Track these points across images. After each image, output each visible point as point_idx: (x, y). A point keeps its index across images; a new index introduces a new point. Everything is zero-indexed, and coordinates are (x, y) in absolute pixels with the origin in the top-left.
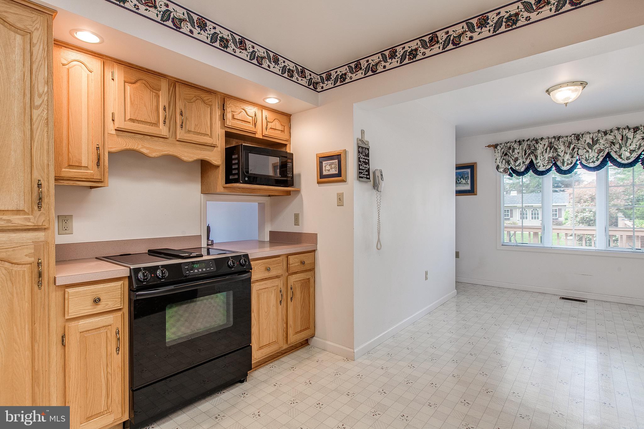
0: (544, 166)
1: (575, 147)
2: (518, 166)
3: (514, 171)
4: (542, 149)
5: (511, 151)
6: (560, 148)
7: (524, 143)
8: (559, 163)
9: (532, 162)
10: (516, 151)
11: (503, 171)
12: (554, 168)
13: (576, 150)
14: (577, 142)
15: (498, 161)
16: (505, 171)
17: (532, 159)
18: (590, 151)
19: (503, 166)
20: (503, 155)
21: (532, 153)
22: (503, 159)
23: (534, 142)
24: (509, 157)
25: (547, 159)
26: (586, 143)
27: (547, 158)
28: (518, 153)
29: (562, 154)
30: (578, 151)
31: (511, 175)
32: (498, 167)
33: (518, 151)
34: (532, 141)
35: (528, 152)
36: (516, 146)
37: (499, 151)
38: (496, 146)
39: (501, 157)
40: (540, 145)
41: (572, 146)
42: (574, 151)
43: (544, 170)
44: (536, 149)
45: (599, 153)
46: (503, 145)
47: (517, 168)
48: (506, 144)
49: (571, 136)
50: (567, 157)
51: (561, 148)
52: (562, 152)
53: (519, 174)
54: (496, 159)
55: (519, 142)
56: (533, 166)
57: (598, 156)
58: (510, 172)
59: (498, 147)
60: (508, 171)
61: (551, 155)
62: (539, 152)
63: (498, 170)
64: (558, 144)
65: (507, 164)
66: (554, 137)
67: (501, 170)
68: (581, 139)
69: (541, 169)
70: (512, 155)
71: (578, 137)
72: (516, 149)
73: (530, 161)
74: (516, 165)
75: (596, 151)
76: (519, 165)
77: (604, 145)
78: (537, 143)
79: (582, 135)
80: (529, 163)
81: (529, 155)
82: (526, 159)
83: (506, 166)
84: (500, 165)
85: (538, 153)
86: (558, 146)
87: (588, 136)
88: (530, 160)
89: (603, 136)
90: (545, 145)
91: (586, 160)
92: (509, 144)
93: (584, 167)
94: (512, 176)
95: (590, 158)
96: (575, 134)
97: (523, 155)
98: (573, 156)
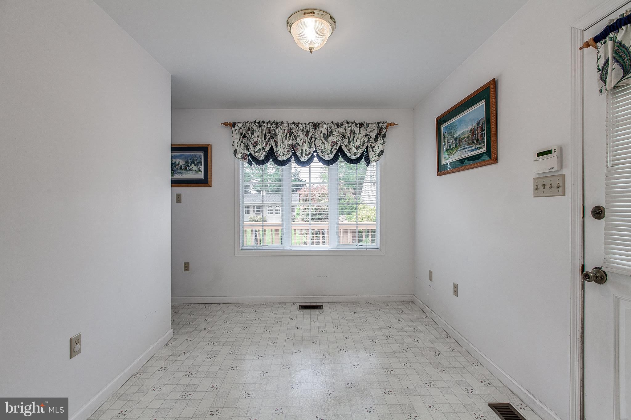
0: (284, 154)
1: (313, 136)
2: (257, 152)
3: (254, 159)
4: (282, 134)
5: (250, 133)
6: (299, 136)
7: (264, 125)
8: (298, 153)
9: (272, 148)
10: (256, 134)
11: (241, 157)
12: (293, 159)
13: (313, 139)
14: (314, 132)
15: (236, 144)
16: (244, 157)
17: (272, 145)
18: (325, 142)
19: (241, 150)
20: (242, 137)
21: (272, 138)
22: (242, 142)
23: (274, 126)
24: (248, 140)
25: (287, 147)
26: (322, 133)
27: (287, 145)
28: (258, 136)
29: (301, 143)
30: (315, 141)
31: (250, 163)
32: (235, 152)
33: (258, 134)
34: (272, 124)
35: (268, 136)
36: (256, 128)
37: (237, 131)
38: (233, 125)
39: (239, 139)
40: (280, 130)
41: (310, 135)
42: (312, 141)
43: (284, 159)
44: (276, 134)
45: (333, 146)
46: (242, 124)
47: (257, 154)
48: (244, 124)
49: (309, 124)
50: (306, 147)
51: (301, 136)
52: (301, 140)
53: (260, 162)
54: (234, 142)
55: (259, 123)
56: (273, 154)
57: (332, 149)
58: (249, 159)
59: (236, 127)
60: (247, 158)
61: (290, 143)
62: (279, 137)
63: (235, 156)
64: (297, 131)
65: (245, 148)
66: (294, 123)
67: (239, 156)
68: (317, 128)
69: (281, 158)
70: (251, 139)
71: (315, 126)
72: (256, 131)
73: (270, 148)
74: (255, 151)
75: (330, 143)
76: (259, 151)
77: (337, 138)
78: (277, 127)
79: (319, 124)
80: (269, 150)
81: (269, 140)
82: (266, 144)
83: (245, 151)
84: (238, 149)
85: (279, 139)
86: (297, 133)
87: (323, 126)
88: (271, 146)
89: (336, 128)
90: (285, 130)
91: (322, 152)
92: (247, 125)
93: (321, 160)
94: (251, 164)
95: (325, 150)
96: (312, 123)
97: (263, 139)
98: (311, 146)
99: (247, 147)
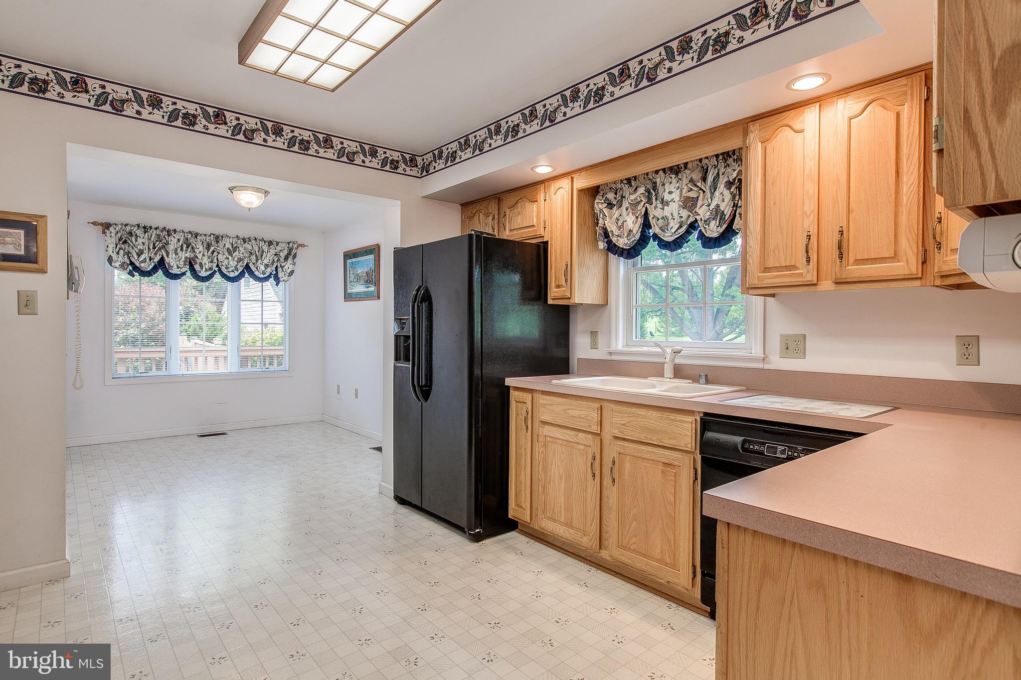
0: (178, 267)
1: (215, 250)
2: (141, 262)
3: (136, 268)
4: (176, 244)
5: (133, 239)
6: (198, 248)
7: (151, 231)
8: (197, 267)
9: (162, 259)
10: (140, 241)
11: (119, 266)
12: (188, 274)
13: (216, 254)
14: (216, 245)
15: (110, 249)
16: (123, 266)
17: (162, 255)
18: (230, 258)
19: (120, 259)
20: (121, 242)
21: (163, 247)
22: (121, 249)
23: (165, 233)
24: (130, 247)
25: (183, 259)
26: (226, 247)
27: (183, 257)
28: (143, 244)
29: (200, 256)
30: (217, 255)
31: (131, 274)
32: (110, 260)
33: (143, 240)
34: (162, 231)
35: (159, 245)
36: (139, 232)
37: (113, 235)
38: (107, 226)
39: (117, 245)
40: (173, 238)
41: (212, 249)
42: (214, 255)
43: (179, 273)
44: (167, 243)
45: (238, 262)
46: (120, 227)
47: (142, 265)
48: (124, 227)
49: (210, 236)
50: (206, 260)
51: (200, 248)
52: (199, 253)
53: (144, 274)
54: (107, 247)
55: (145, 227)
56: (163, 265)
57: (237, 265)
58: (130, 270)
59: (111, 229)
60: (127, 268)
61: (188, 255)
62: (171, 247)
63: (111, 266)
64: (195, 242)
65: (126, 256)
66: (190, 232)
67: (117, 264)
68: (220, 242)
69: (175, 271)
70: (134, 246)
71: (217, 239)
72: (140, 237)
73: (161, 258)
74: (140, 260)
75: (236, 259)
76: (144, 261)
77: (243, 254)
78: (169, 235)
79: (222, 237)
80: (159, 261)
81: (160, 249)
82: (156, 254)
83: (126, 259)
84: (114, 256)
85: (171, 249)
86: (196, 245)
87: (228, 240)
88: (161, 256)
89: (242, 243)
90: (179, 240)
91: (227, 268)
92: (128, 228)
93: (224, 276)
94: (133, 276)
95: (229, 266)
96: (214, 235)
97: (151, 247)
98: (212, 261)
99: (128, 254)
